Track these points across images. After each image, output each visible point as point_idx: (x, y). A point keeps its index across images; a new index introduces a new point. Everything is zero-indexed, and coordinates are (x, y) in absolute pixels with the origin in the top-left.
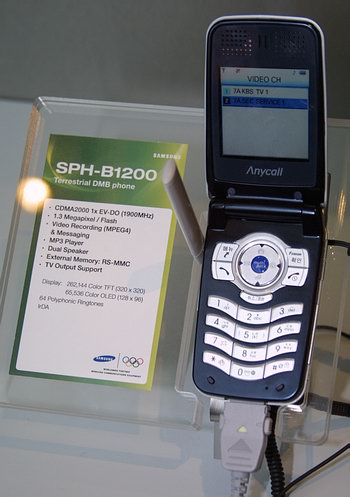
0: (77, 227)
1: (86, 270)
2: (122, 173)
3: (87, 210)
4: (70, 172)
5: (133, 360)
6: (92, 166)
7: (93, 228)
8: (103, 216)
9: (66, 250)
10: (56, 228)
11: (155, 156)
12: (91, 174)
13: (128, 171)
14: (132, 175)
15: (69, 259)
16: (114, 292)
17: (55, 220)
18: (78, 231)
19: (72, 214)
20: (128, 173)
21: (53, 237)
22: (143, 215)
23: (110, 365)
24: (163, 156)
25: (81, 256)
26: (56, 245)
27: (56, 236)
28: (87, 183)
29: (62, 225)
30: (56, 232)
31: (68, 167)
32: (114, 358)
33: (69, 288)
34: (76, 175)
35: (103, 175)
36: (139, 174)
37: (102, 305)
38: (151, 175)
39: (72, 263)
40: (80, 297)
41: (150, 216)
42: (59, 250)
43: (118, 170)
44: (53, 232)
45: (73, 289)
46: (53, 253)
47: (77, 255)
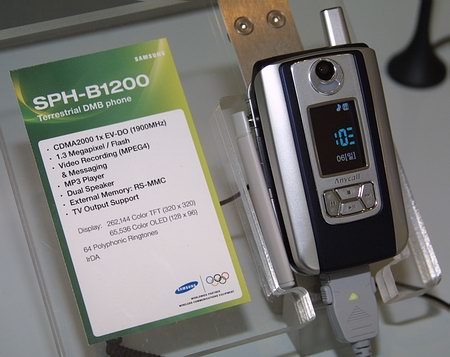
0: (88, 160)
1: (121, 202)
2: (110, 89)
3: (90, 139)
4: (52, 105)
5: (217, 278)
6: (74, 91)
7: (106, 156)
8: (112, 139)
9: (89, 189)
10: (66, 170)
11: (136, 59)
12: (76, 100)
13: (116, 84)
14: (122, 87)
15: (96, 197)
16: (162, 215)
17: (61, 161)
18: (91, 164)
19: (76, 148)
20: (117, 86)
21: (67, 180)
22: (154, 125)
23: (196, 291)
24: (145, 57)
25: (108, 189)
26: (75, 187)
27: (69, 178)
28: (77, 111)
29: (70, 164)
30: (67, 173)
31: (47, 100)
32: (196, 283)
33: (112, 228)
34: (60, 106)
35: (90, 97)
36: (129, 84)
37: (156, 232)
38: (143, 81)
39: (102, 201)
40: (128, 234)
41: (164, 123)
42: (81, 191)
43: (105, 86)
44: (64, 175)
45: (116, 227)
46: (75, 197)
47: (103, 190)
